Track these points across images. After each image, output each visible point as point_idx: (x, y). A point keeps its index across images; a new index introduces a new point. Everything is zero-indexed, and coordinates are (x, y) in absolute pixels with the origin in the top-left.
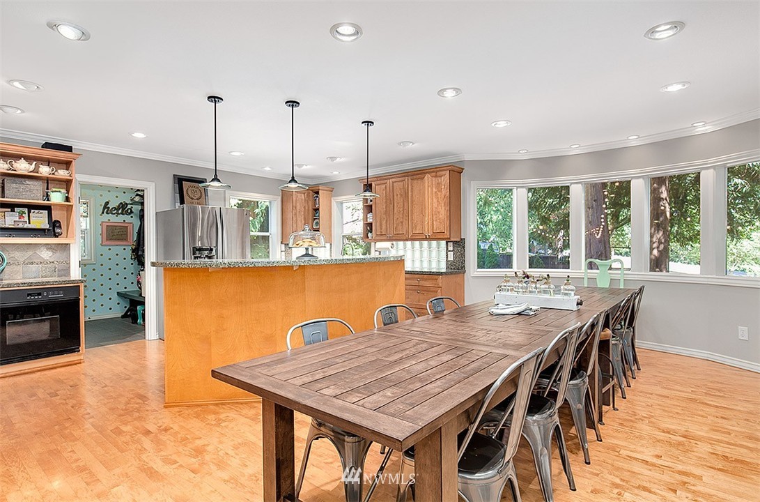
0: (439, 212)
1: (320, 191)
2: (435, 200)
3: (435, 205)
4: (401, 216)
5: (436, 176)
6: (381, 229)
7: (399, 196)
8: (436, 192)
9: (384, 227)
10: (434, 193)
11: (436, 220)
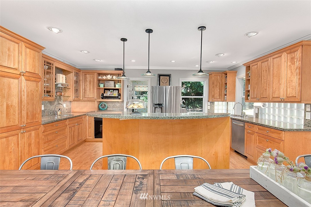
0: (292, 81)
1: (227, 74)
2: (289, 72)
3: (289, 75)
4: (265, 85)
5: (290, 53)
6: (254, 94)
7: (265, 71)
8: (290, 65)
9: (255, 93)
10: (288, 66)
11: (290, 87)
